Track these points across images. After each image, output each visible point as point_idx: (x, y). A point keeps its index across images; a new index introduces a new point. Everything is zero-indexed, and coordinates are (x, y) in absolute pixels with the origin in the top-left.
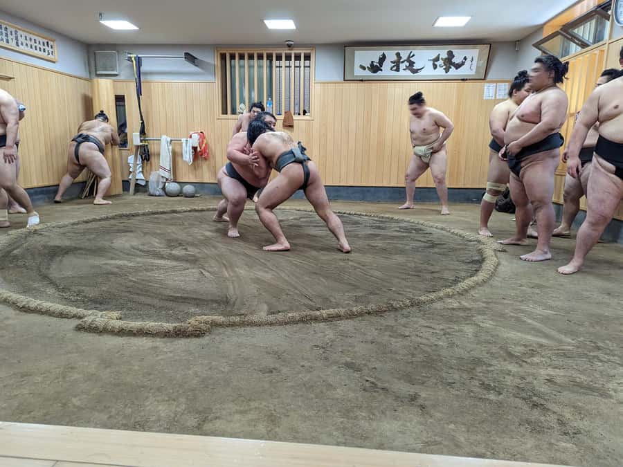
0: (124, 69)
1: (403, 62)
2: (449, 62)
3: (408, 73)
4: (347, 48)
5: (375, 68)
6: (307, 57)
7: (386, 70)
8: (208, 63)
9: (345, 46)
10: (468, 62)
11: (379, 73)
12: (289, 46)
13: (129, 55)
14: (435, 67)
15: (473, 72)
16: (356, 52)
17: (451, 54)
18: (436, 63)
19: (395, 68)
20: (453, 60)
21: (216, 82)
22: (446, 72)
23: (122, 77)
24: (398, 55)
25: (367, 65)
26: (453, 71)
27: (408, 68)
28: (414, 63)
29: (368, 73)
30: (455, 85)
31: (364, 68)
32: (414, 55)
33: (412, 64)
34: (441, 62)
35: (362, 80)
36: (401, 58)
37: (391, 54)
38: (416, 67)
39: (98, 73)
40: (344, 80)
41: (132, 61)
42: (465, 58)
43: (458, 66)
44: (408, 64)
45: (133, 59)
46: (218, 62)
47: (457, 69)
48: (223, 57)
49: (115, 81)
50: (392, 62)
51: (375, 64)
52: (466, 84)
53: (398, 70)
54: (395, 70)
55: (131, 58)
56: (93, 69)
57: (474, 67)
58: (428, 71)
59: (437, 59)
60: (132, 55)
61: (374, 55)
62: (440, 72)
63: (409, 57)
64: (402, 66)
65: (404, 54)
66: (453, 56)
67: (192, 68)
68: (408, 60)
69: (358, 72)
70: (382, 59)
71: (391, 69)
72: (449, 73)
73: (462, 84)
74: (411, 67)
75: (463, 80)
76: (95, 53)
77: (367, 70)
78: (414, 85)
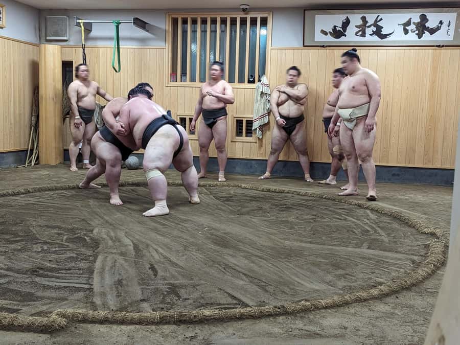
0: (74, 34)
1: (369, 27)
2: (422, 28)
3: (376, 38)
4: (306, 12)
5: (337, 33)
6: (264, 22)
7: (351, 35)
8: (160, 28)
9: (305, 10)
10: (444, 27)
11: (343, 39)
12: (244, 10)
13: (78, 21)
14: (406, 32)
15: (451, 38)
16: (316, 16)
17: (424, 18)
18: (407, 28)
19: (360, 33)
20: (427, 25)
21: (167, 47)
22: (419, 38)
23: (71, 43)
24: (364, 19)
25: (329, 29)
26: (427, 37)
27: (374, 33)
28: (382, 28)
29: (330, 39)
30: (430, 51)
31: (325, 33)
32: (381, 19)
33: (379, 28)
34: (412, 27)
35: (323, 46)
36: (367, 22)
37: (356, 19)
38: (384, 32)
39: (48, 38)
40: (304, 46)
41: (81, 27)
42: (441, 23)
43: (432, 31)
44: (375, 29)
45: (82, 24)
46: (169, 27)
47: (431, 34)
48: (175, 21)
49: (63, 47)
50: (357, 27)
51: (338, 29)
52: (443, 51)
53: (363, 35)
54: (361, 36)
55: (79, 23)
56: (43, 34)
57: (452, 32)
58: (398, 36)
59: (408, 23)
60: (80, 21)
61: (337, 20)
62: (412, 37)
63: (376, 21)
64: (369, 31)
65: (371, 18)
66: (427, 20)
67: (141, 33)
68: (375, 24)
69: (319, 38)
70: (346, 24)
71: (356, 34)
72: (422, 39)
73: (438, 51)
74: (378, 32)
75: (439, 46)
76: (46, 19)
77: (329, 34)
78: (382, 51)
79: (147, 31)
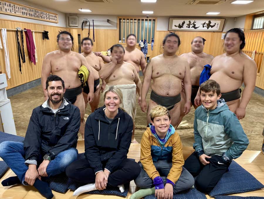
0: (80, 24)
1: (191, 24)
2: (209, 25)
4: (170, 18)
5: (180, 26)
7: (185, 27)
8: (114, 22)
11: (182, 28)
12: (147, 17)
13: (85, 20)
14: (203, 27)
15: (218, 29)
16: (174, 20)
17: (210, 22)
18: (204, 25)
20: (211, 24)
21: (117, 30)
22: (208, 29)
23: (79, 27)
24: (190, 22)
25: (177, 25)
27: (193, 27)
28: (195, 25)
30: (210, 34)
32: (196, 22)
34: (206, 25)
35: (175, 31)
36: (191, 23)
37: (187, 22)
39: (70, 25)
40: (168, 30)
42: (215, 24)
44: (193, 25)
46: (118, 22)
47: (212, 28)
48: (120, 19)
50: (187, 24)
54: (188, 27)
56: (68, 24)
57: (218, 27)
58: (201, 28)
61: (180, 22)
62: (206, 28)
63: (194, 23)
64: (191, 26)
67: (108, 24)
68: (193, 24)
69: (174, 28)
70: (183, 23)
71: (187, 27)
72: (209, 29)
73: (213, 33)
74: (194, 27)
75: (214, 32)
76: (69, 17)
77: (177, 27)
78: (195, 33)
79: (110, 23)
